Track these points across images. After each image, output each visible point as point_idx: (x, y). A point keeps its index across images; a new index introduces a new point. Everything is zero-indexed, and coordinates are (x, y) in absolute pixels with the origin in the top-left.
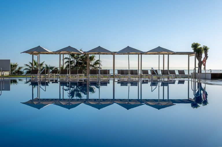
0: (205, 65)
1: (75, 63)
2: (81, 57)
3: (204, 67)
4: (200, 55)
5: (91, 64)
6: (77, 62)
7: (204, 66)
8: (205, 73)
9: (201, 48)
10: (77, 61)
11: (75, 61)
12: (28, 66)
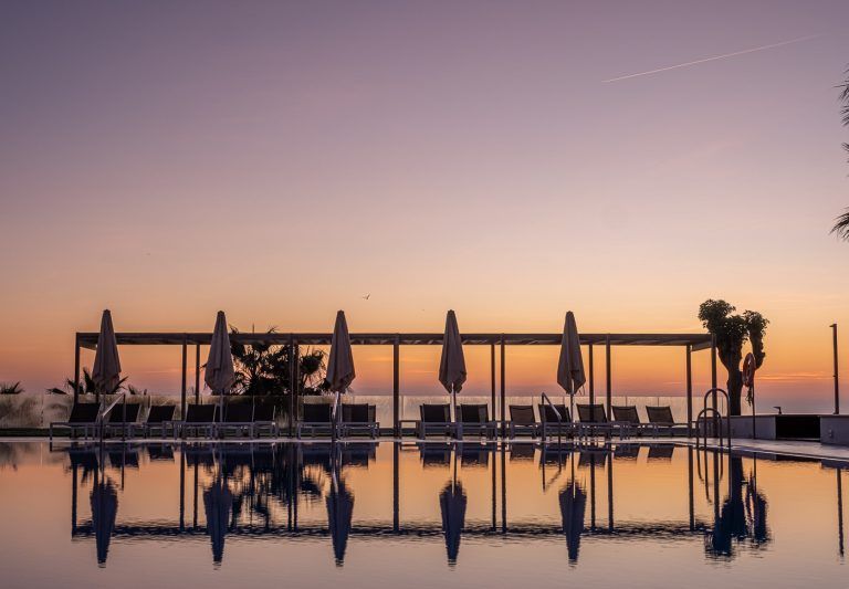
0: (751, 385)
1: (248, 383)
2: (273, 359)
3: (750, 393)
4: (732, 349)
5: (308, 385)
6: (254, 378)
7: (747, 389)
8: (754, 417)
9: (737, 320)
10: (253, 372)
11: (248, 376)
12: (61, 392)
